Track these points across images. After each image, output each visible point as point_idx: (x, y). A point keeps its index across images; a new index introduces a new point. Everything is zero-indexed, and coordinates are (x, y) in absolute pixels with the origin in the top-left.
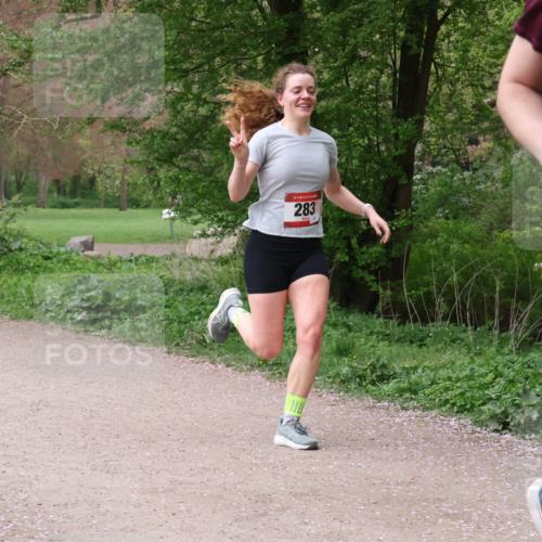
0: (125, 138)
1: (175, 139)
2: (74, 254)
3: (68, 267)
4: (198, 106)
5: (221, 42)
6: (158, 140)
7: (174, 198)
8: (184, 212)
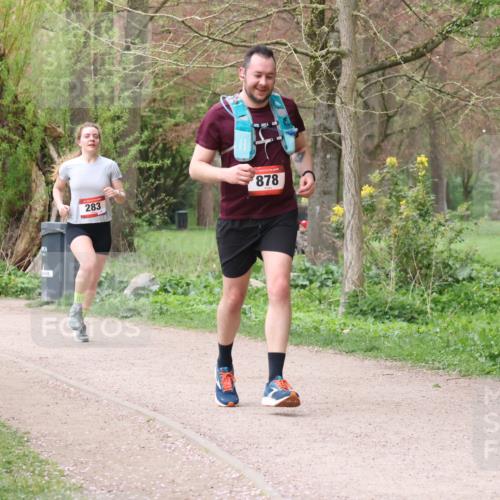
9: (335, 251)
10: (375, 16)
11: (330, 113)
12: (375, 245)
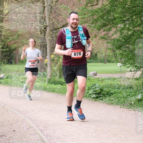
0: (106, 42)
1: (121, 42)
2: (91, 77)
3: (89, 81)
4: (128, 31)
5: (136, 11)
6: (116, 42)
7: (121, 59)
8: (124, 64)
9: (45, 69)
10: (54, 18)
11: (44, 39)
12: (54, 68)
